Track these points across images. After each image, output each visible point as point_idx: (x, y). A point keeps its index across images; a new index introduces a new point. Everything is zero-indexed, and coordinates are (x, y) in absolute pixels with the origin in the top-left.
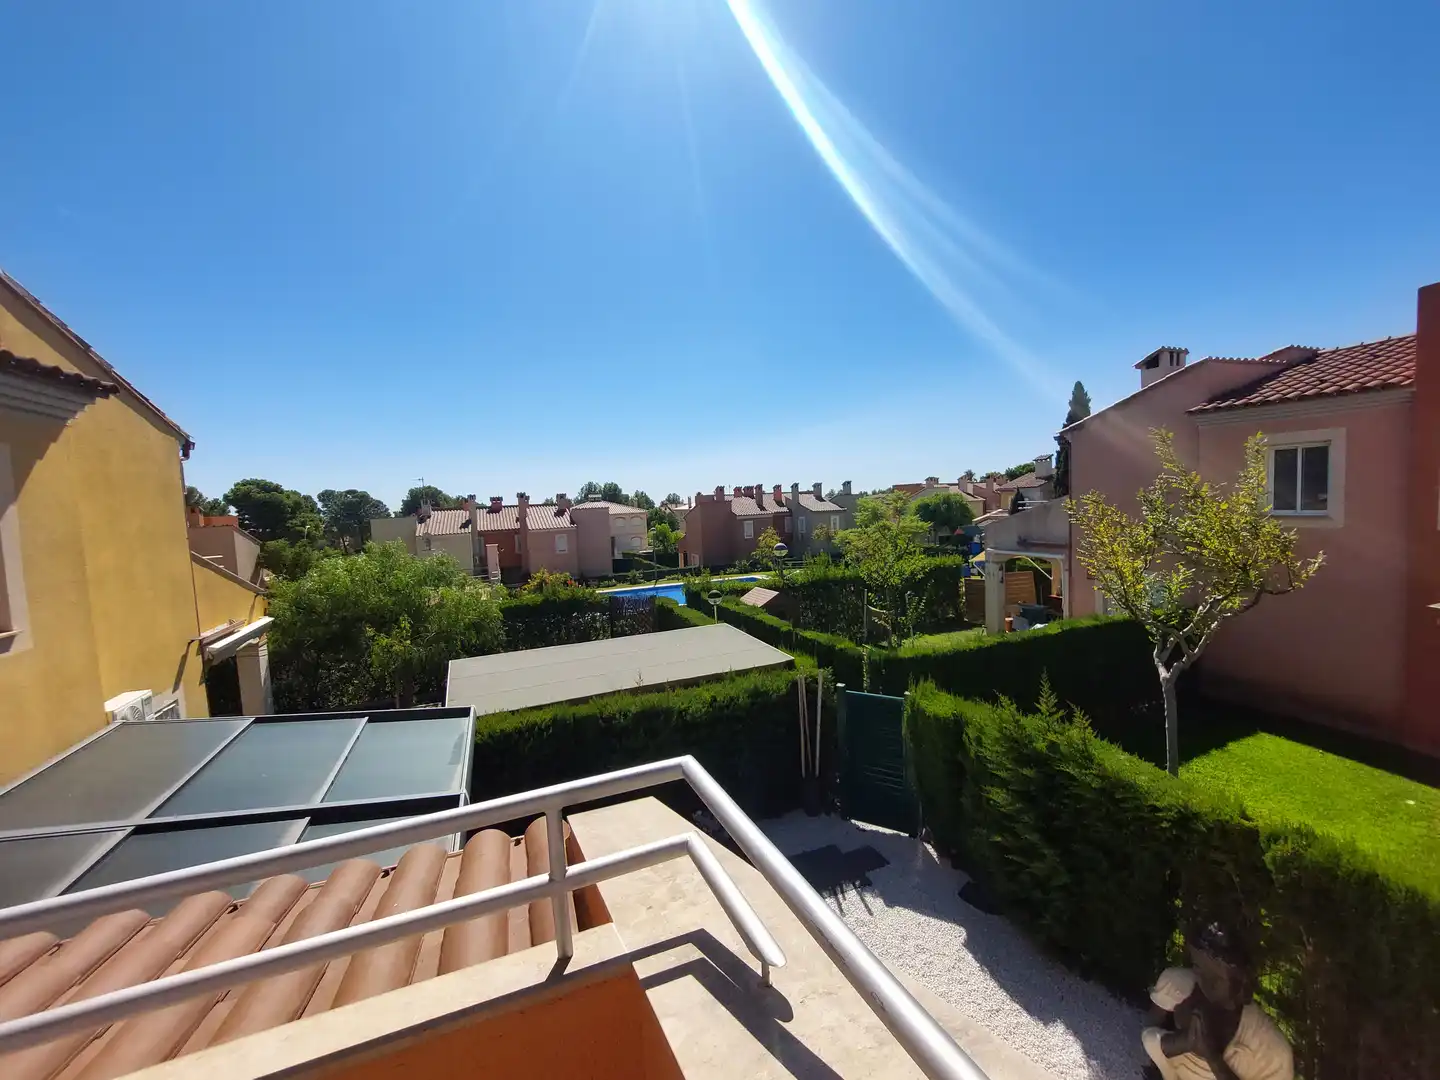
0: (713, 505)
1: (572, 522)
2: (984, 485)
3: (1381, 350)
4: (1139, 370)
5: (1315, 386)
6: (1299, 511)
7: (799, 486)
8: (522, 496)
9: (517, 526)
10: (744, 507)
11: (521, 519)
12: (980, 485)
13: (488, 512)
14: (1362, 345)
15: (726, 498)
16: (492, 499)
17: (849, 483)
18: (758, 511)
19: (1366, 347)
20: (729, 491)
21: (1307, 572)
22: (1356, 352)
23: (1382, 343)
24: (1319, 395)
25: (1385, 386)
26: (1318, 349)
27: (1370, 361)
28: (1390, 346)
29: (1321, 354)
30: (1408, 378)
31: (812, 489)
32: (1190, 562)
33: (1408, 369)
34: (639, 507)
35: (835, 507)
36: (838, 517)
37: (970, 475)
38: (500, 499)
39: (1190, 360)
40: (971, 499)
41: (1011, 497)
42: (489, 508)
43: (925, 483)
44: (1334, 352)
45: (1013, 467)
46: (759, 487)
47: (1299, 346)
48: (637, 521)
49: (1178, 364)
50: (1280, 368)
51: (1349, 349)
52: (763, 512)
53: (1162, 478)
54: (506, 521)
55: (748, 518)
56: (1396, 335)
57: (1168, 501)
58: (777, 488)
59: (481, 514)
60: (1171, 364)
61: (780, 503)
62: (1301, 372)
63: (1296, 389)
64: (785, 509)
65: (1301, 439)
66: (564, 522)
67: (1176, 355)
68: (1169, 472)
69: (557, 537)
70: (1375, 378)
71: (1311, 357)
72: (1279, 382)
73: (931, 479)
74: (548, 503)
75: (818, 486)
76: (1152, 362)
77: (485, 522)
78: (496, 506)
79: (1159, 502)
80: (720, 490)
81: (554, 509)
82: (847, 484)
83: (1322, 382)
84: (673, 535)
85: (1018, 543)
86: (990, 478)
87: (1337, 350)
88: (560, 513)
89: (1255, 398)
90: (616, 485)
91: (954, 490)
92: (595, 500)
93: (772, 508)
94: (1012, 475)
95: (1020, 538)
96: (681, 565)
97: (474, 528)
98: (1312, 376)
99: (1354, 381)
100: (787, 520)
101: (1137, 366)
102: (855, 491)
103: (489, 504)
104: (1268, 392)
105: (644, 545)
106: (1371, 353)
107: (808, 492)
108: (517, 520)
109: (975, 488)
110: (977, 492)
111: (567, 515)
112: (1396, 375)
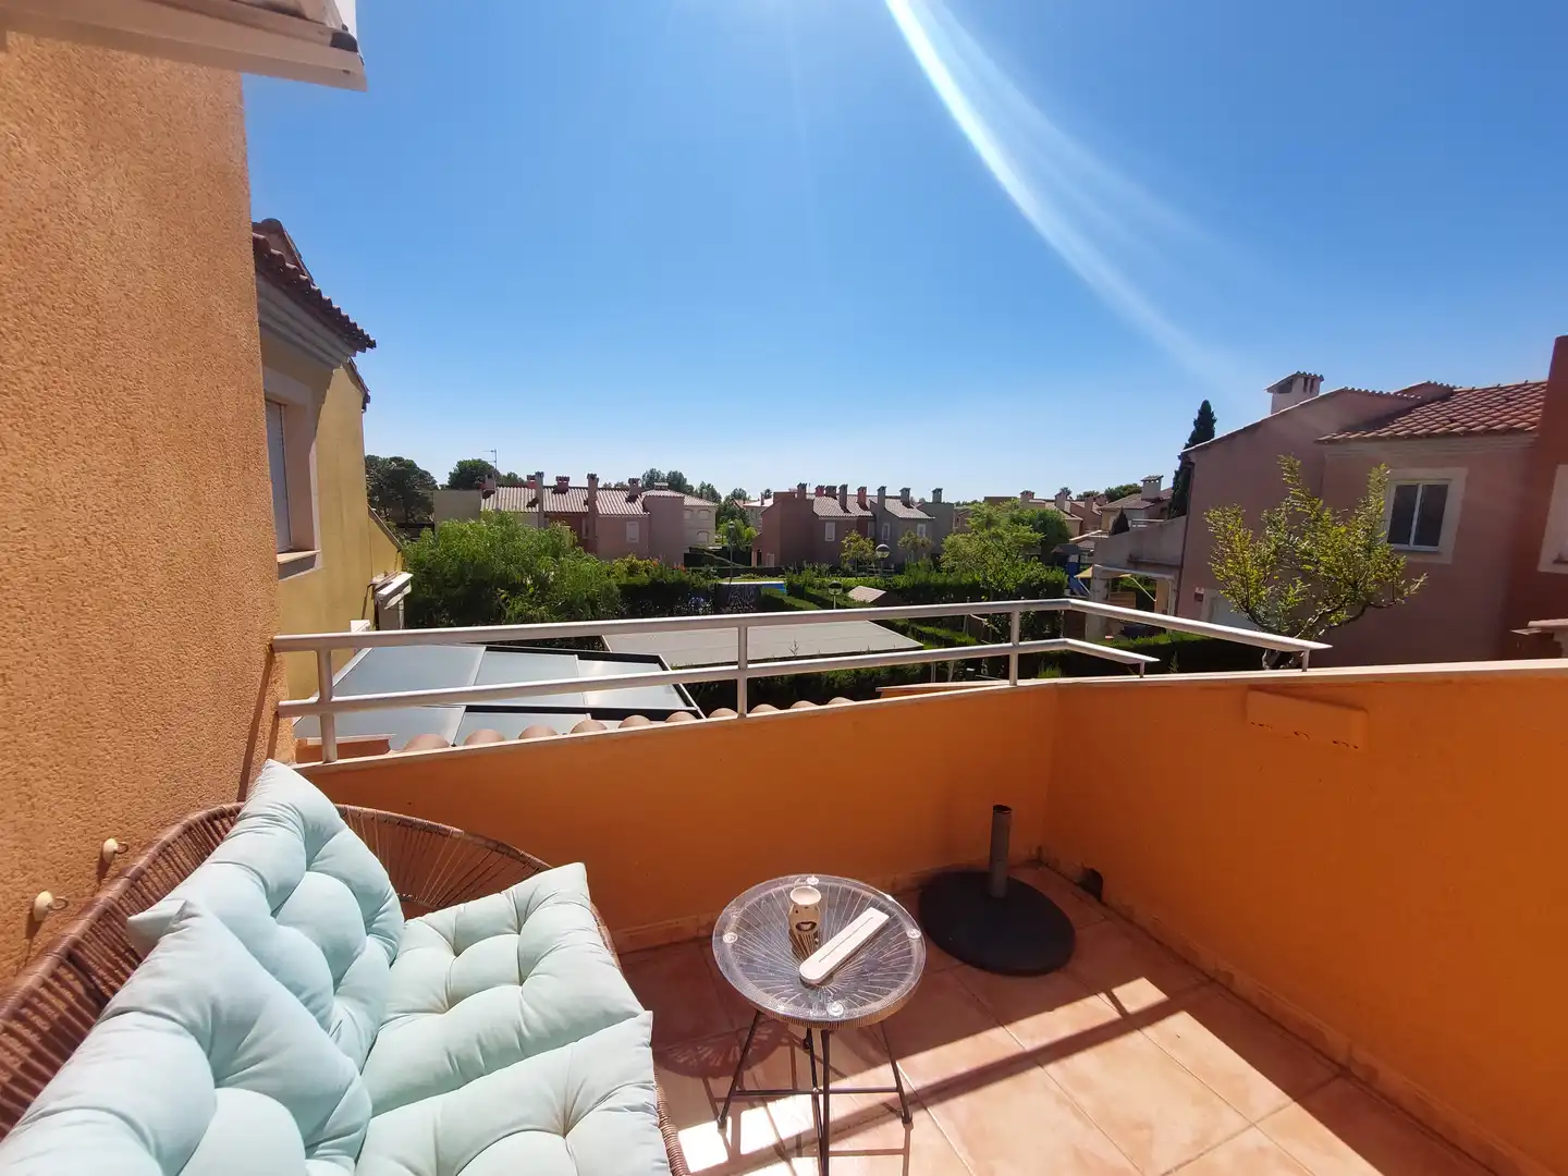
0: (793, 503)
1: (645, 510)
2: (1082, 504)
3: (1515, 394)
4: (1271, 395)
5: (1444, 425)
6: (1412, 546)
7: (887, 490)
8: (592, 478)
9: (586, 509)
10: (826, 508)
11: (590, 502)
12: (1077, 503)
13: (554, 492)
14: (1498, 387)
15: (808, 497)
16: (559, 479)
17: (940, 490)
18: (842, 513)
19: (1502, 389)
20: (811, 490)
21: (1409, 590)
22: (1491, 393)
23: (1518, 387)
24: (1448, 435)
25: (1510, 431)
26: (1454, 388)
27: (1502, 404)
28: (1526, 390)
29: (1457, 393)
30: (1533, 424)
31: (899, 494)
32: (1306, 577)
33: (1536, 415)
34: (707, 499)
35: (923, 515)
36: (924, 526)
37: (1065, 492)
38: (567, 479)
39: (1325, 389)
40: (1069, 518)
41: (1112, 519)
42: (554, 487)
43: (1019, 496)
44: (1469, 392)
45: (1114, 486)
46: (844, 488)
47: (1435, 383)
48: (704, 515)
49: (1311, 391)
50: (1414, 403)
51: (1485, 390)
52: (847, 514)
53: (1288, 501)
54: (574, 503)
55: (829, 519)
56: (1532, 380)
57: (1291, 523)
58: (862, 490)
59: (548, 493)
60: (1305, 390)
61: (863, 507)
62: (1433, 410)
63: (1425, 427)
64: (869, 514)
65: (1424, 476)
66: (636, 508)
67: (1311, 382)
68: (1295, 497)
69: (628, 523)
70: (1502, 422)
71: (1445, 394)
72: (1411, 418)
73: (1027, 492)
74: (620, 488)
75: (906, 491)
76: (1284, 388)
77: (552, 503)
78: (562, 487)
79: (1283, 523)
80: (802, 487)
81: (625, 494)
82: (938, 492)
83: (1452, 421)
84: (746, 532)
85: (1129, 561)
86: (1088, 497)
87: (1473, 390)
88: (631, 499)
89: (1385, 432)
90: (681, 474)
91: (1051, 507)
92: (661, 488)
93: (856, 511)
94: (1112, 495)
95: (1130, 556)
96: (754, 564)
97: (541, 507)
98: (1443, 415)
99: (1483, 423)
100: (870, 526)
101: (1269, 390)
102: (945, 499)
103: (555, 483)
104: (1399, 427)
105: (713, 541)
106: (1506, 395)
107: (896, 498)
108: (586, 503)
109: (1073, 506)
110: (1075, 510)
111: (639, 501)
112: (1523, 420)
